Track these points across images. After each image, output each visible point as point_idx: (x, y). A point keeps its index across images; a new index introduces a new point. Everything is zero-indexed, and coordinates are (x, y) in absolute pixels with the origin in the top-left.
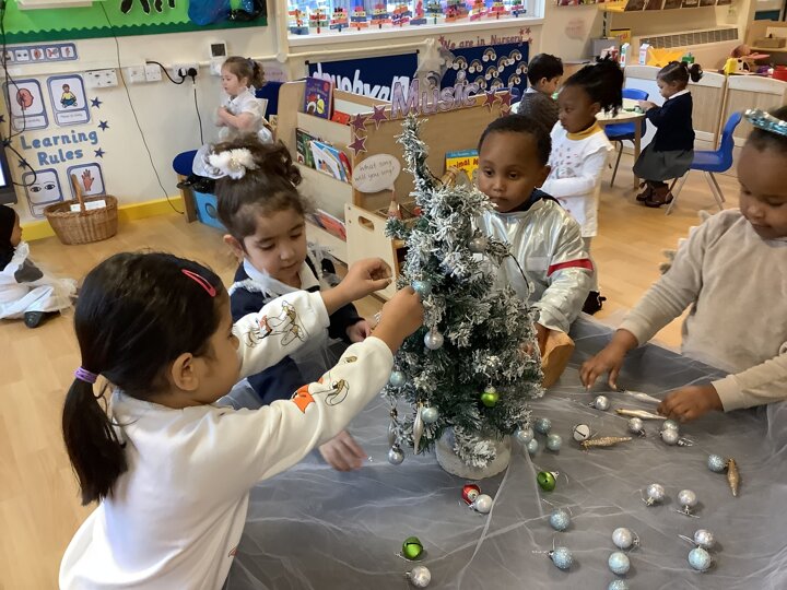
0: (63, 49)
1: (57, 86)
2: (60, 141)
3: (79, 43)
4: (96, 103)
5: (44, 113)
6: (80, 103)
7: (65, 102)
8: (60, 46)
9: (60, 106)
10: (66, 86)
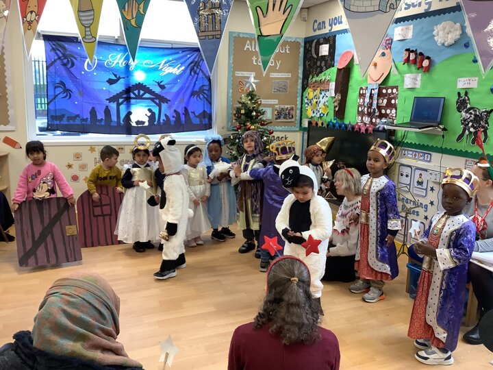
0: (426, 155)
1: (418, 172)
2: (412, 203)
3: (434, 154)
4: (432, 189)
5: (410, 185)
6: (425, 187)
7: (418, 182)
8: (425, 153)
9: (416, 184)
10: (421, 174)
